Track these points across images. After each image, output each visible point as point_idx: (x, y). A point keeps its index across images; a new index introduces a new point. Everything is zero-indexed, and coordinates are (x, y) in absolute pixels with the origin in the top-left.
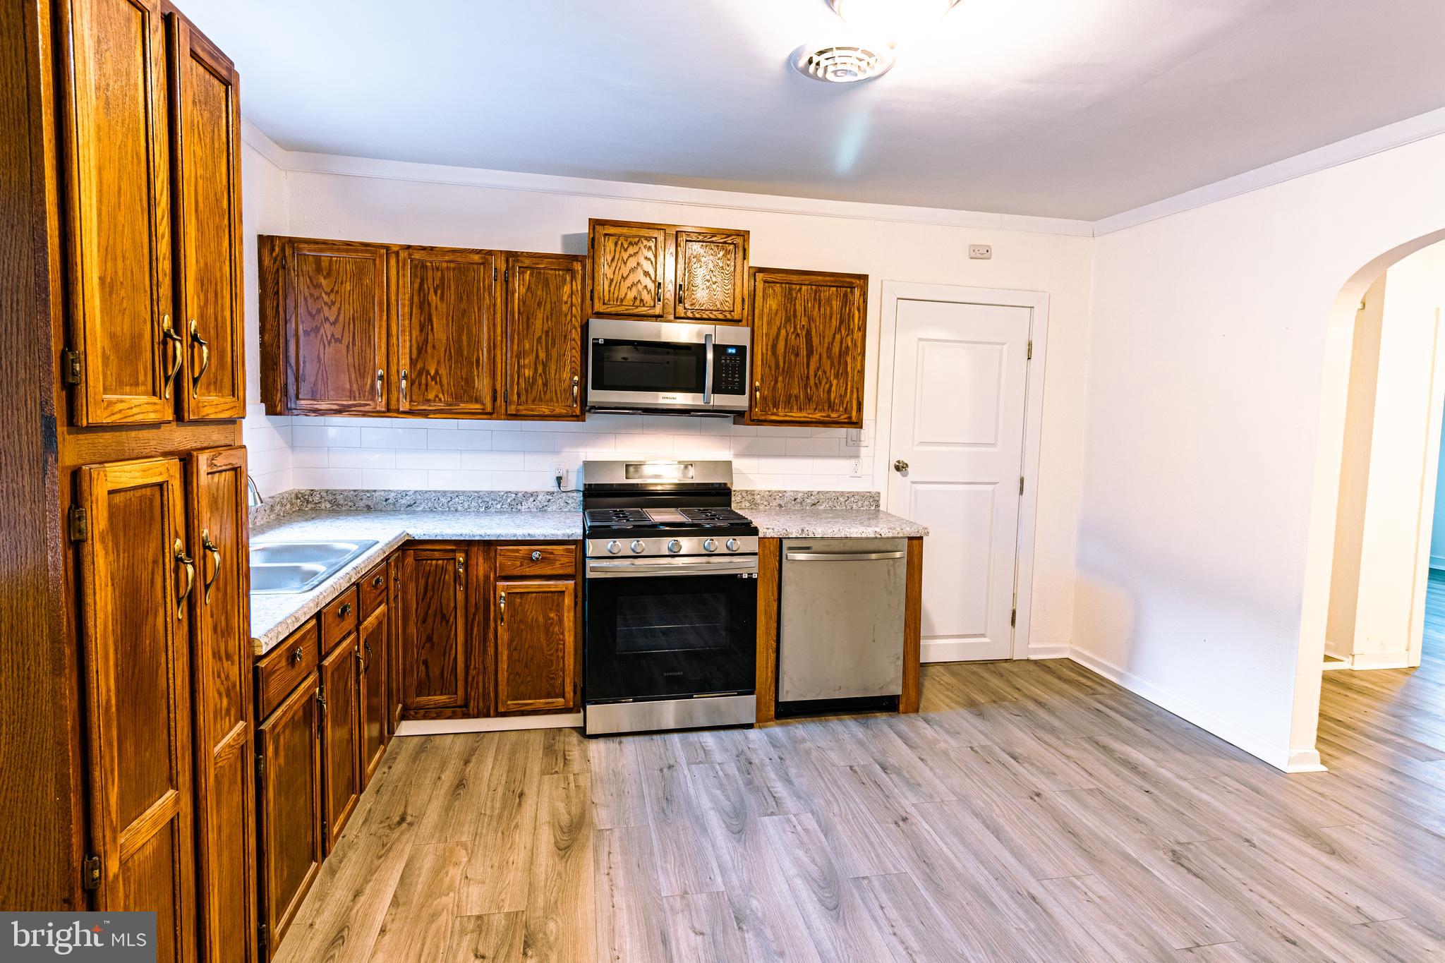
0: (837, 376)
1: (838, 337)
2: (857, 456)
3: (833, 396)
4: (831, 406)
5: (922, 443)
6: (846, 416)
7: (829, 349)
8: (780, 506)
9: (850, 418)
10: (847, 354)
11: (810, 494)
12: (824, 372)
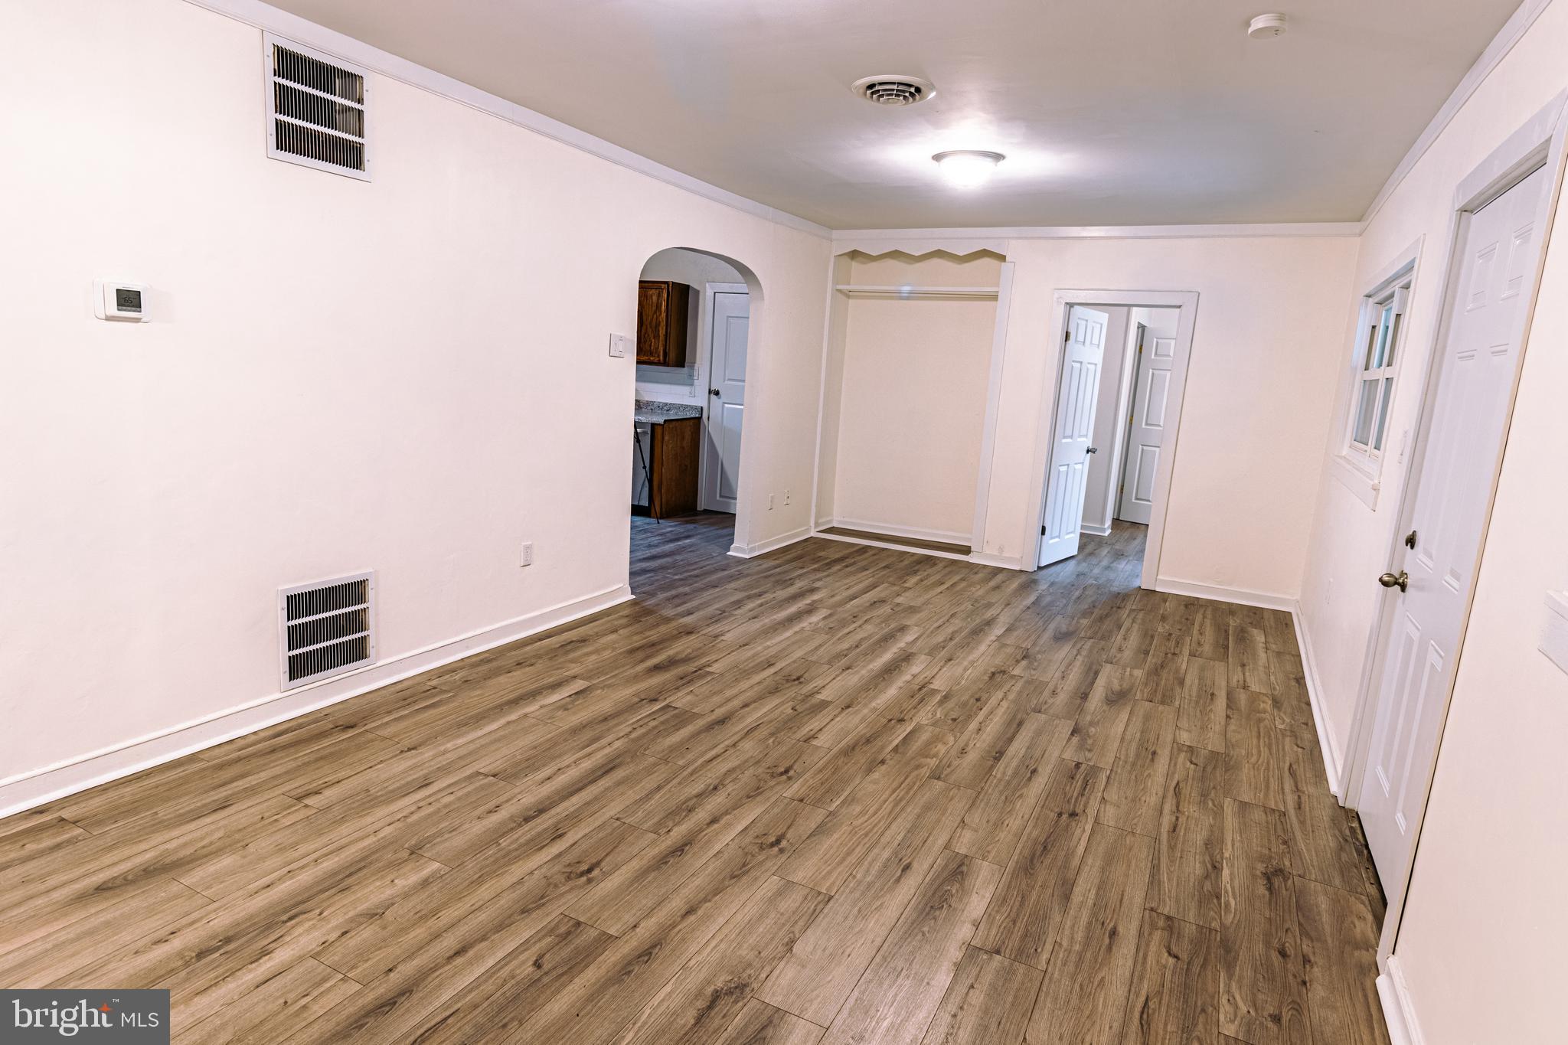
0: (654, 338)
1: (655, 316)
2: (692, 385)
3: (652, 348)
4: (652, 354)
5: (729, 380)
6: (657, 359)
7: (650, 323)
8: (652, 409)
9: (659, 360)
10: (659, 325)
11: (666, 404)
12: (648, 335)
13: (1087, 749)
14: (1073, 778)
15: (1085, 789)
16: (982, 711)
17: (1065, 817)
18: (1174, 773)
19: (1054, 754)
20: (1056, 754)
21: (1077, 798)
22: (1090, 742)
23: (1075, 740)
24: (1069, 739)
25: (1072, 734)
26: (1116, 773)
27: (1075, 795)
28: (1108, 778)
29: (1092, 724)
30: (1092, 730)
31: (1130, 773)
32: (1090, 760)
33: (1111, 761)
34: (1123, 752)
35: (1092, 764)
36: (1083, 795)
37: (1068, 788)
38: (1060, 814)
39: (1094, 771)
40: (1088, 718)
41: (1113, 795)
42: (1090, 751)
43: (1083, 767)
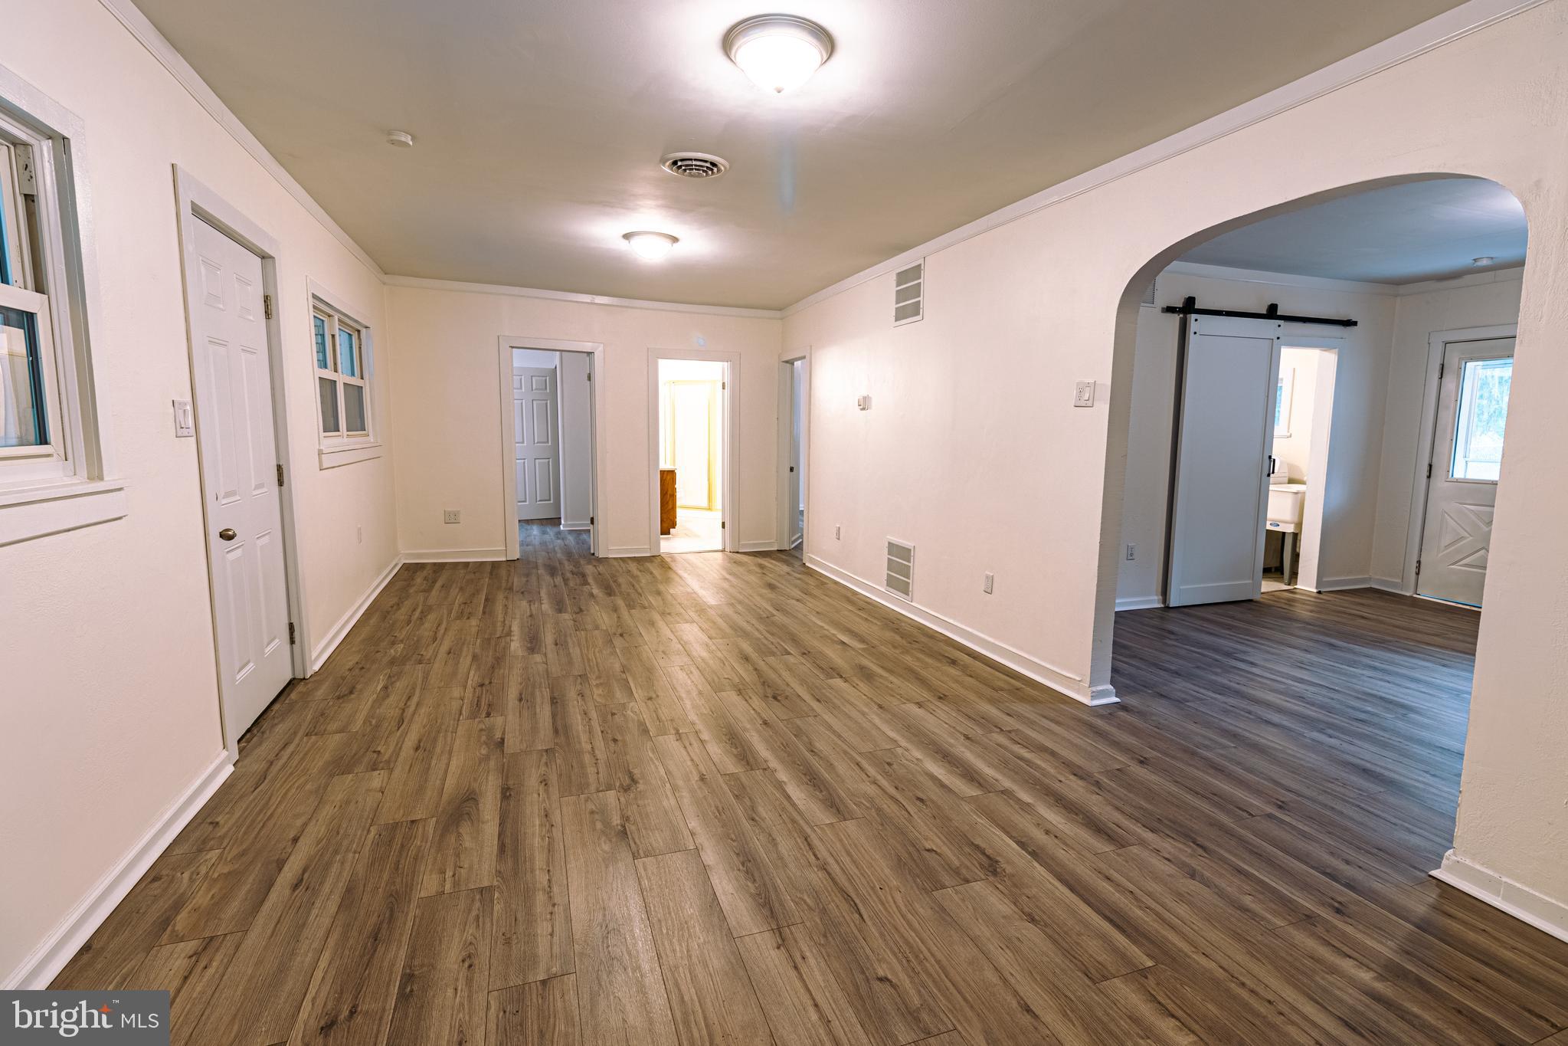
13: (485, 730)
14: (489, 705)
15: (478, 701)
16: (600, 733)
17: (487, 682)
18: (400, 737)
19: (512, 718)
20: (510, 717)
21: (482, 694)
22: (484, 738)
23: (498, 735)
24: (504, 733)
25: (503, 740)
26: (454, 719)
27: (484, 696)
28: (461, 714)
29: (487, 758)
30: (484, 751)
31: (442, 724)
32: (479, 722)
33: (460, 728)
34: (449, 739)
35: (477, 720)
36: (478, 697)
37: (491, 697)
38: (490, 683)
39: (473, 716)
40: (492, 763)
41: (455, 705)
42: (481, 730)
43: (484, 715)
